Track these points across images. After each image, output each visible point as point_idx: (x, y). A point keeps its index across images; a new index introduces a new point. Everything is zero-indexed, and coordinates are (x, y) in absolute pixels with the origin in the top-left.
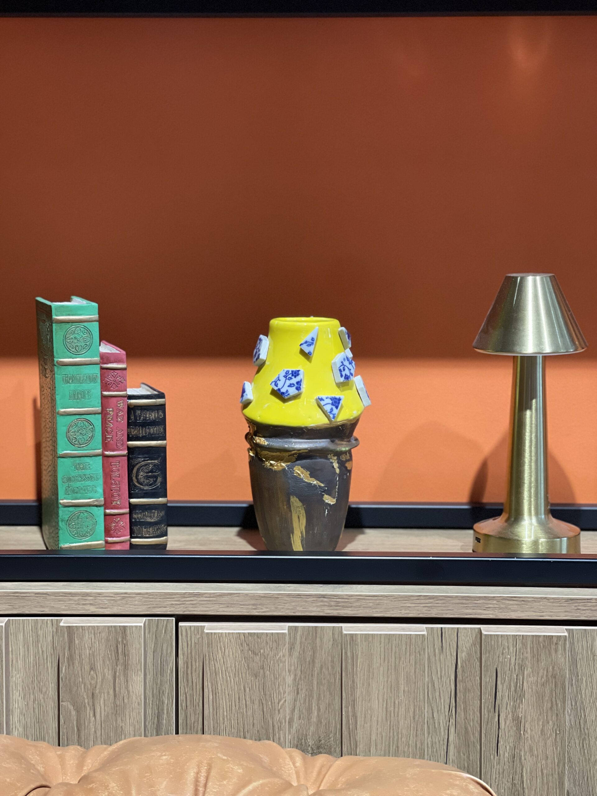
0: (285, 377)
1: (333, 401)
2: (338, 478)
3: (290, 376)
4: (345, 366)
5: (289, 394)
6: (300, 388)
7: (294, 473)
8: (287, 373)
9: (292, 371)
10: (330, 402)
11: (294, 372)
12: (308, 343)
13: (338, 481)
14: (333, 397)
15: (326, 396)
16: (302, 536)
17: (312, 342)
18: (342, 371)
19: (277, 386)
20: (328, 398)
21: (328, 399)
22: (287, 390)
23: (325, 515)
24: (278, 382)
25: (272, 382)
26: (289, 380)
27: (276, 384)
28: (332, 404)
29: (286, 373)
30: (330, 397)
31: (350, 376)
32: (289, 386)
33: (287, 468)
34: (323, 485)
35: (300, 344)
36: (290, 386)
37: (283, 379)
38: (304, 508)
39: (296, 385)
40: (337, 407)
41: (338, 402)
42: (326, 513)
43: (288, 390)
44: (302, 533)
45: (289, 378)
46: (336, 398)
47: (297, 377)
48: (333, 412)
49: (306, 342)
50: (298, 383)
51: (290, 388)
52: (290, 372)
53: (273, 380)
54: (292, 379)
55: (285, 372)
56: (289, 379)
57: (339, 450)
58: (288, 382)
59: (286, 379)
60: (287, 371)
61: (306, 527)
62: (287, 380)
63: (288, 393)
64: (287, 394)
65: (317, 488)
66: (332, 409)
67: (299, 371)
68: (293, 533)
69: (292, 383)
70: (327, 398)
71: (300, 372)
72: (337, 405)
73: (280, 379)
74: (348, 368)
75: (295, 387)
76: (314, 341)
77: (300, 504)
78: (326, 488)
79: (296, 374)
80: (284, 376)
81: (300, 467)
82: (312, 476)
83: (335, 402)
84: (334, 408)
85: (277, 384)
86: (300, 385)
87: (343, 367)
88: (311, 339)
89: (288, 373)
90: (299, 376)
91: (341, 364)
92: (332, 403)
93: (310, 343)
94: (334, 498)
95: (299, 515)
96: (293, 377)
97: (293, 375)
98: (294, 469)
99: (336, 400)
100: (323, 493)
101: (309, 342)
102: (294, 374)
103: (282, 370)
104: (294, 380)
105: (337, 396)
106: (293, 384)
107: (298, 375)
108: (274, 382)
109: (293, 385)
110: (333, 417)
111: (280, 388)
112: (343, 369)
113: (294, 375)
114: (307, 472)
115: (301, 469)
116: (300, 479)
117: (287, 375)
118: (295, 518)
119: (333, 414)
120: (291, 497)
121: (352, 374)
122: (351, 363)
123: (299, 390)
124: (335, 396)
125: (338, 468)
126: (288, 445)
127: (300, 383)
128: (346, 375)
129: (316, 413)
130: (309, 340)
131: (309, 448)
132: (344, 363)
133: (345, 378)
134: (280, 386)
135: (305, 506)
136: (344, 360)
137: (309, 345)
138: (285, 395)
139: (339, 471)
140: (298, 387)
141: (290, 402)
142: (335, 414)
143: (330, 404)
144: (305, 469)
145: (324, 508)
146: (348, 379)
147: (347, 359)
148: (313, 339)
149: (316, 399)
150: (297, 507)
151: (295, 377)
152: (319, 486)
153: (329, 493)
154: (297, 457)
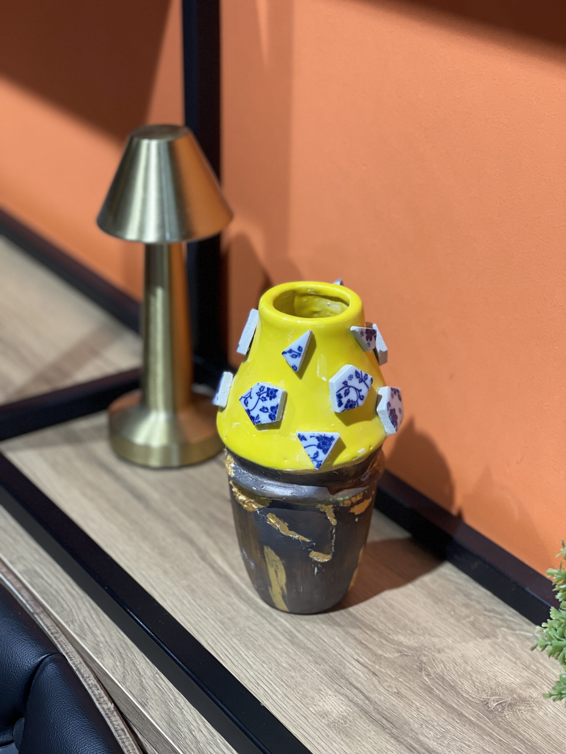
0: (259, 394)
1: (321, 442)
2: (334, 531)
3: (265, 395)
4: (350, 387)
5: (259, 422)
6: (274, 416)
7: (267, 520)
9: (268, 389)
10: (316, 442)
11: (270, 391)
12: (293, 353)
13: (335, 533)
14: (321, 436)
15: (311, 433)
16: (283, 593)
17: (299, 352)
18: (342, 397)
19: (247, 406)
20: (314, 436)
21: (313, 438)
22: (258, 415)
23: (314, 573)
24: (249, 399)
25: (242, 397)
26: (262, 400)
27: (246, 402)
28: (319, 447)
29: (260, 389)
30: (317, 435)
31: (357, 401)
32: (261, 410)
33: (258, 512)
34: (308, 541)
35: (282, 352)
36: (263, 409)
37: (255, 397)
39: (270, 411)
40: (325, 451)
41: (328, 443)
42: (316, 571)
43: (260, 416)
44: (282, 589)
45: (263, 397)
46: (325, 438)
47: (273, 399)
48: (319, 458)
49: (290, 351)
50: (272, 408)
51: (262, 413)
52: (265, 390)
53: (243, 395)
54: (266, 400)
55: (259, 387)
56: (263, 399)
57: (333, 500)
58: (261, 404)
59: (259, 398)
60: (262, 387)
61: (287, 585)
62: (260, 401)
63: (259, 420)
64: (257, 421)
65: (300, 543)
66: (317, 454)
67: (276, 391)
68: (271, 586)
69: (265, 406)
70: (311, 437)
71: (277, 394)
72: (326, 448)
73: (252, 396)
74: (356, 389)
75: (268, 414)
76: (301, 351)
77: (277, 558)
78: (314, 544)
79: (272, 393)
80: (257, 393)
81: (274, 516)
82: (291, 528)
83: (324, 443)
84: (320, 451)
85: (247, 403)
86: (275, 413)
87: (346, 391)
88: (297, 347)
89: (263, 390)
90: (276, 398)
91: (343, 386)
92: (319, 444)
93: (296, 354)
94: (328, 554)
95: (277, 570)
96: (268, 398)
97: (268, 396)
98: (268, 516)
99: (326, 441)
100: (309, 550)
102: (269, 393)
103: (256, 384)
104: (269, 404)
105: (329, 434)
106: (267, 409)
107: (275, 397)
108: (244, 397)
109: (266, 410)
111: (250, 408)
112: (345, 393)
113: (270, 395)
114: (284, 523)
115: (276, 518)
116: (275, 529)
117: (261, 393)
118: (271, 571)
119: (318, 462)
120: (265, 547)
121: (362, 397)
122: (364, 379)
123: (273, 418)
124: (325, 434)
125: (335, 518)
126: (256, 487)
127: (276, 409)
128: (349, 401)
129: (296, 454)
130: (295, 349)
131: (284, 498)
132: (350, 383)
133: (346, 407)
134: (250, 407)
135: (283, 562)
136: (351, 377)
137: (294, 356)
138: (255, 421)
139: (336, 523)
140: (272, 414)
141: (263, 431)
142: (321, 461)
143: (315, 445)
144: (282, 520)
145: (311, 566)
146: (353, 407)
147: (356, 376)
148: (300, 349)
149: (298, 435)
150: (273, 560)
151: (271, 399)
152: (303, 541)
153: (319, 549)
154: (271, 502)
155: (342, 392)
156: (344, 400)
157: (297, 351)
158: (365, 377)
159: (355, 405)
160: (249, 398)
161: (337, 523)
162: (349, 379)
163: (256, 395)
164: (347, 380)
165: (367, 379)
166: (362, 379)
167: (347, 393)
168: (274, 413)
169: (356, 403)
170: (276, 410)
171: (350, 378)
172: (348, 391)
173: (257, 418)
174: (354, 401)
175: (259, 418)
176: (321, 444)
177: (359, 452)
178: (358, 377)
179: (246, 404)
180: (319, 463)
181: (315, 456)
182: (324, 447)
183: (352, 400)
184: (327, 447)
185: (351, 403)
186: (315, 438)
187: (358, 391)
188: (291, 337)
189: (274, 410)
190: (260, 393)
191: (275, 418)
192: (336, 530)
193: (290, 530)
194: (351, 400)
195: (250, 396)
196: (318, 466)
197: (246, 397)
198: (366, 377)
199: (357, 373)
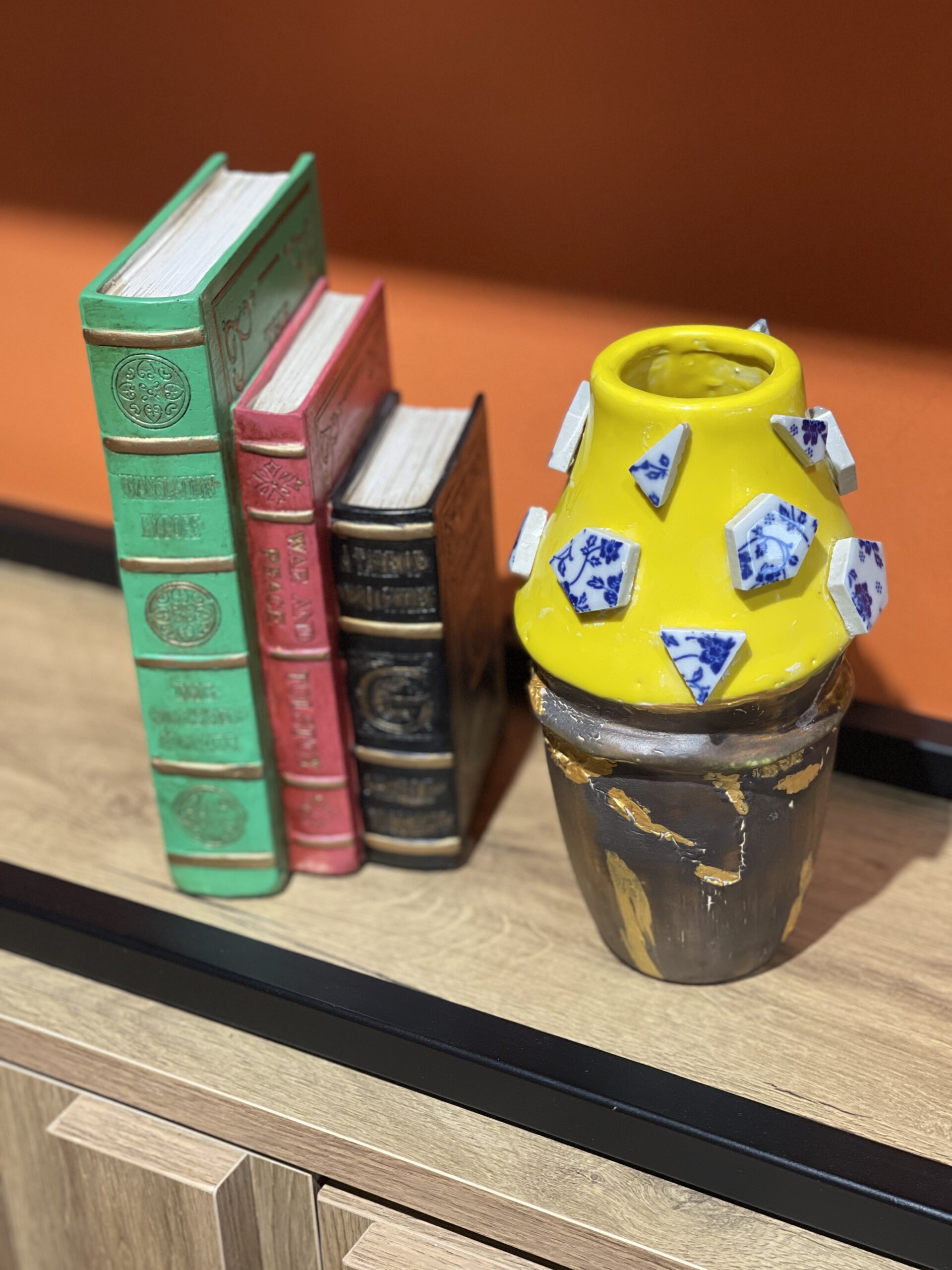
0: (586, 552)
1: (709, 648)
2: (743, 825)
3: (597, 553)
4: (767, 538)
5: (587, 607)
6: (615, 596)
7: (609, 802)
8: (591, 542)
9: (604, 541)
10: (698, 649)
11: (606, 546)
12: (651, 469)
13: (745, 830)
14: (708, 637)
15: (689, 633)
16: (648, 942)
17: (663, 467)
19: (563, 575)
20: (692, 638)
21: (691, 641)
22: (584, 594)
23: (706, 907)
24: (567, 562)
25: (554, 557)
26: (592, 564)
27: (562, 566)
28: (703, 658)
29: (588, 542)
30: (700, 636)
31: (783, 568)
32: (589, 583)
33: (592, 785)
34: (690, 843)
35: (630, 467)
36: (594, 583)
37: (579, 558)
38: (643, 886)
39: (606, 585)
40: (716, 669)
41: (723, 651)
42: (710, 903)
43: (588, 596)
44: (645, 934)
45: (593, 558)
46: (717, 641)
47: (612, 562)
48: (703, 683)
49: (646, 465)
50: (612, 580)
51: (592, 588)
52: (598, 543)
53: (557, 554)
54: (600, 563)
55: (587, 537)
56: (594, 561)
57: (737, 765)
58: (590, 572)
59: (586, 560)
60: (591, 537)
61: (653, 927)
62: (588, 564)
63: (586, 603)
64: (582, 605)
65: (676, 848)
66: (699, 673)
67: (619, 545)
68: (625, 929)
69: (598, 577)
70: (688, 638)
71: (621, 551)
72: (717, 661)
73: (573, 555)
74: (780, 543)
75: (602, 591)
76: (666, 465)
77: (632, 876)
78: (704, 850)
79: (611, 551)
80: (582, 550)
81: (622, 793)
82: (655, 818)
83: (714, 652)
84: (707, 668)
85: (564, 569)
86: (617, 589)
87: (759, 545)
88: (659, 457)
89: (593, 544)
90: (618, 561)
91: (752, 536)
92: (704, 653)
93: (657, 471)
94: (735, 870)
95: (633, 898)
96: (603, 560)
97: (602, 555)
98: (610, 793)
99: (717, 646)
100: (694, 861)
101: (653, 466)
102: (606, 550)
103: (582, 531)
104: (605, 571)
105: (724, 635)
106: (601, 581)
107: (616, 557)
108: (558, 558)
109: (599, 584)
110: (700, 696)
111: (570, 580)
112: (758, 551)
113: (607, 554)
114: (642, 808)
115: (626, 798)
116: (625, 820)
117: (590, 549)
118: (623, 900)
119: (702, 689)
120: (609, 854)
121: (793, 560)
122: (797, 523)
123: (612, 600)
124: (715, 634)
125: (744, 800)
126: (584, 736)
127: (617, 582)
128: (765, 567)
129: (660, 672)
130: (655, 461)
131: (638, 760)
132: (767, 531)
133: (760, 578)
134: (570, 576)
135: (643, 883)
136: (770, 519)
137: (653, 475)
138: (578, 605)
139: (747, 809)
140: (611, 593)
141: (595, 624)
142: (708, 688)
143: (695, 656)
144: (637, 802)
145: (700, 893)
146: (775, 578)
147: (781, 515)
148: (665, 461)
149: (661, 634)
150: (624, 879)
151: (608, 562)
152: (681, 845)
153: (714, 860)
154: (615, 766)
155: (751, 550)
156: (755, 566)
157: (659, 465)
158: (799, 518)
159: (779, 575)
160: (568, 559)
161: (750, 809)
162: (766, 523)
163: (581, 553)
164: (761, 524)
165: (804, 521)
166: (793, 522)
167: (761, 551)
168: (614, 590)
169: (782, 572)
170: (619, 584)
171: (768, 521)
172: (762, 547)
173: (583, 600)
174: (777, 568)
175: (586, 600)
176: (708, 653)
177: (788, 670)
178: (784, 519)
179: (562, 570)
180: (705, 691)
181: (696, 677)
182: (714, 659)
183: (772, 566)
184: (719, 659)
185: (770, 571)
186: (695, 640)
187: (786, 546)
188: (648, 437)
189: (614, 583)
190: (587, 550)
191: (616, 600)
192: (746, 824)
193: (654, 822)
194: (769, 564)
195: (569, 555)
196: (702, 698)
197: (562, 557)
198: (802, 519)
199: (782, 510)
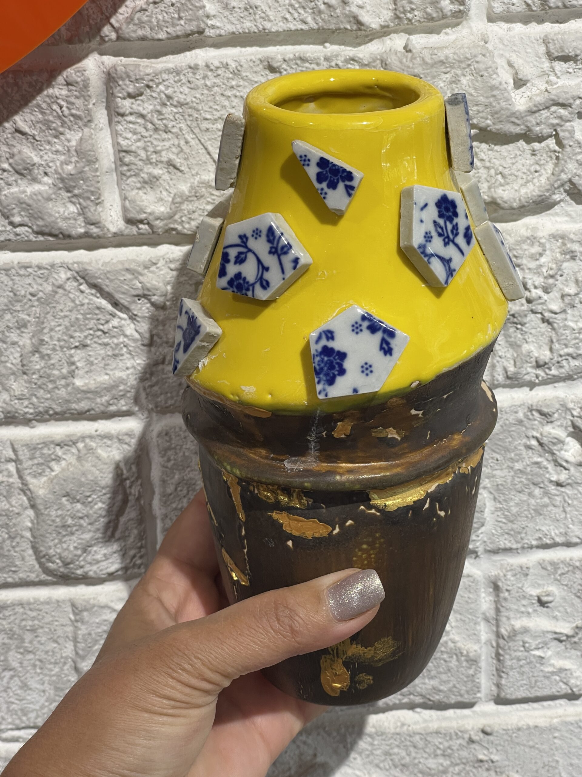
1: (190, 328)
2: (243, 532)
4: (250, 250)
10: (186, 326)
13: (245, 537)
14: (193, 318)
15: (189, 306)
18: (228, 261)
20: (188, 313)
21: (186, 316)
30: (191, 314)
31: (253, 285)
40: (186, 349)
41: (194, 335)
46: (195, 324)
48: (178, 356)
72: (188, 343)
74: (259, 261)
83: (190, 333)
87: (240, 253)
91: (238, 241)
99: (193, 329)
105: (199, 321)
110: (175, 367)
112: (237, 257)
119: (176, 361)
121: (264, 283)
122: (279, 252)
124: (196, 317)
128: (238, 276)
132: (252, 243)
133: (231, 283)
136: (257, 234)
139: (244, 517)
143: (183, 330)
146: (244, 291)
147: (268, 236)
155: (233, 253)
156: (232, 269)
158: (283, 248)
159: (248, 289)
162: (253, 236)
164: (249, 234)
165: (286, 253)
166: (276, 249)
167: (240, 260)
169: (251, 288)
171: (255, 235)
172: (243, 256)
174: (248, 282)
176: (187, 331)
177: (243, 388)
178: (269, 241)
180: (176, 364)
181: (177, 348)
182: (188, 339)
183: (245, 279)
184: (190, 341)
185: (241, 281)
186: (189, 317)
187: (263, 268)
194: (243, 275)
196: (174, 370)
198: (285, 249)
199: (271, 230)
